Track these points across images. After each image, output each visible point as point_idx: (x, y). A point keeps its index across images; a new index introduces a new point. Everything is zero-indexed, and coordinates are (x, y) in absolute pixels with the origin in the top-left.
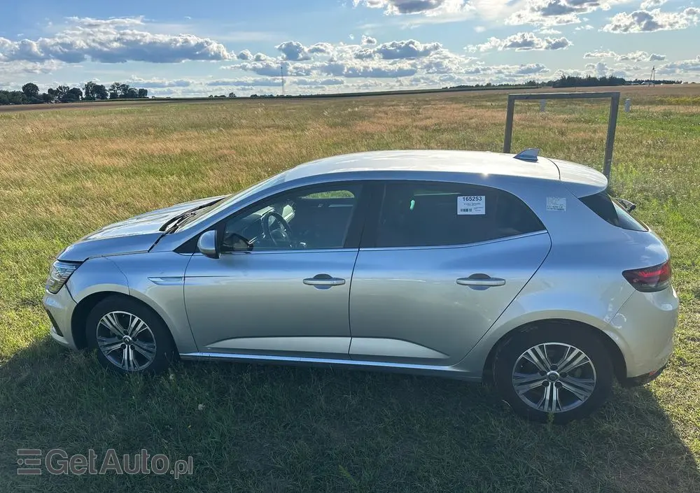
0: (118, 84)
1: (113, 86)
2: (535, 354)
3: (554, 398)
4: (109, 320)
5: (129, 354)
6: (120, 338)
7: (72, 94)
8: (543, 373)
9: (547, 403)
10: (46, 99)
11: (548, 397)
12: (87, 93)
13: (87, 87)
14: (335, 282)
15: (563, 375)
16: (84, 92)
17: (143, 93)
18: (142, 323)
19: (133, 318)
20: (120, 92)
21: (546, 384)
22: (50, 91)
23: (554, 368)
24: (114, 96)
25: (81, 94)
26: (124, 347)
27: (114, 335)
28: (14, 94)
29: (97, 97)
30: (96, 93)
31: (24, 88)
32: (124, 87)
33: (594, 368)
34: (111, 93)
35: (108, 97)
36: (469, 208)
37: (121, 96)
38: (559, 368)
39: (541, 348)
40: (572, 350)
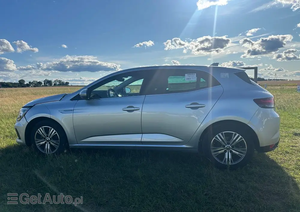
0: (57, 80)
1: (55, 81)
2: (220, 137)
3: (230, 158)
4: (41, 130)
5: (48, 146)
6: (45, 139)
7: (38, 84)
8: (224, 146)
9: (227, 160)
10: (28, 85)
11: (227, 158)
12: (44, 83)
13: (45, 81)
14: (135, 109)
15: (233, 147)
16: (43, 83)
17: (67, 83)
18: (55, 131)
19: (51, 129)
20: (58, 83)
21: (225, 151)
22: (30, 82)
23: (228, 144)
24: (55, 85)
25: (42, 84)
26: (46, 143)
27: (42, 138)
28: (15, 83)
29: (49, 85)
30: (48, 83)
31: (19, 81)
32: (60, 81)
33: (245, 143)
34: (54, 84)
35: (53, 85)
36: (190, 78)
37: (58, 85)
38: (231, 143)
39: (222, 134)
40: (235, 135)
